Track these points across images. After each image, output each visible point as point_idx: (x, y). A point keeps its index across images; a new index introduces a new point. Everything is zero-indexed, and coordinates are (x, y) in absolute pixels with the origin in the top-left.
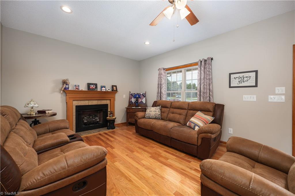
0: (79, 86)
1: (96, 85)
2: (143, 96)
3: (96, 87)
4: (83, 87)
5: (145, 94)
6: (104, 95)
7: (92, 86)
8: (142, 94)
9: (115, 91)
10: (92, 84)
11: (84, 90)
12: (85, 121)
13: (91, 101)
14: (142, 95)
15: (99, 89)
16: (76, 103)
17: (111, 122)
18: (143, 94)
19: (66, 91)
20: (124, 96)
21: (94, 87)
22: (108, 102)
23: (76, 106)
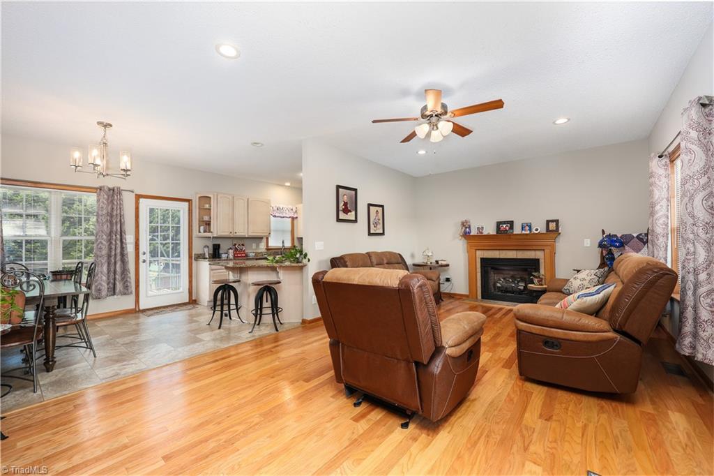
0: (483, 228)
1: (511, 223)
2: (641, 240)
3: (512, 228)
4: (490, 230)
5: (647, 235)
6: (529, 240)
7: (504, 226)
8: (635, 235)
9: (552, 231)
10: (505, 223)
11: (491, 233)
12: (499, 285)
13: (504, 252)
14: (638, 237)
15: (517, 230)
16: (481, 254)
17: (535, 294)
18: (641, 234)
19: (466, 235)
20: (587, 243)
21: (507, 228)
22: (538, 255)
23: (482, 259)
